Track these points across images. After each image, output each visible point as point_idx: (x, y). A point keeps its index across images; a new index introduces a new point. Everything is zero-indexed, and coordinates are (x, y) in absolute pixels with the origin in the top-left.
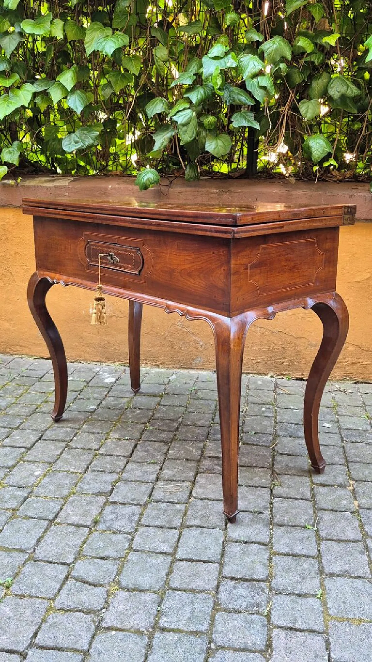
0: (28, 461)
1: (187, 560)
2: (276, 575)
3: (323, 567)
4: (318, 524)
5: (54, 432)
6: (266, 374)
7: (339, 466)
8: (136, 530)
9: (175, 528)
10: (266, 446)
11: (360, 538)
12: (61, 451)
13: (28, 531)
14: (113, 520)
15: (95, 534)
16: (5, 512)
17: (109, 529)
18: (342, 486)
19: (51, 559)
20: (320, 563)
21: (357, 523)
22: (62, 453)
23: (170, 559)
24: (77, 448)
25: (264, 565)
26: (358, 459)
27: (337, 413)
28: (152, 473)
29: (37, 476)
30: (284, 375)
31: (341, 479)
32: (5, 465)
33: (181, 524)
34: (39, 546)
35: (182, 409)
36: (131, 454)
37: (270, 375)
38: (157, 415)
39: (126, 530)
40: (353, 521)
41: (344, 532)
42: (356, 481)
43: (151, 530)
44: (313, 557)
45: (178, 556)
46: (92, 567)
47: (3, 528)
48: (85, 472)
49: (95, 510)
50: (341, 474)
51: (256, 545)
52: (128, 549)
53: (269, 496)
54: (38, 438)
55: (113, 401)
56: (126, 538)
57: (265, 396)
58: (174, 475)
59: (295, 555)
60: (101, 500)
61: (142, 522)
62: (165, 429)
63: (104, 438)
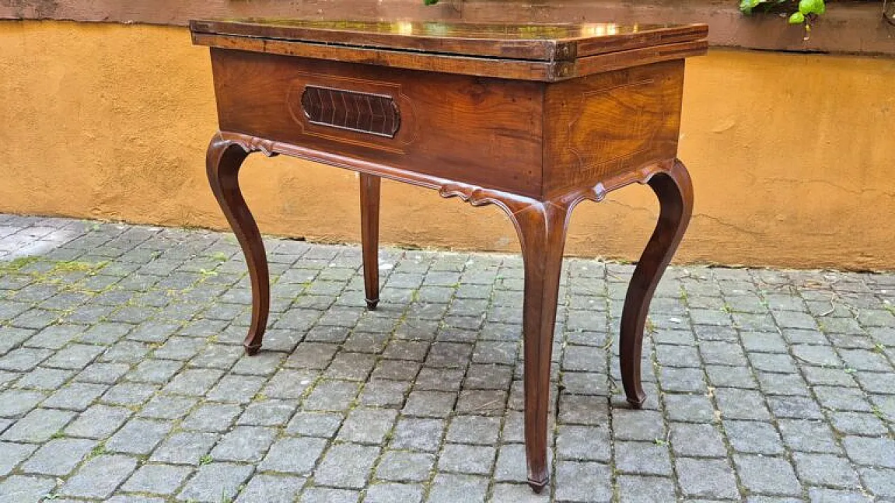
0: (290, 368)
1: (509, 482)
2: (622, 497)
3: (680, 488)
4: (670, 438)
5: (319, 332)
6: (593, 258)
7: (693, 369)
8: (441, 449)
9: (491, 446)
10: (598, 347)
11: (725, 454)
12: (332, 355)
13: (302, 451)
14: (409, 437)
15: (388, 454)
16: (269, 430)
17: (406, 447)
18: (698, 393)
19: (336, 484)
20: (677, 483)
21: (720, 437)
22: (333, 358)
23: (487, 481)
24: (353, 352)
25: (607, 486)
26: (717, 361)
27: (687, 305)
28: (454, 380)
29: (306, 386)
30: (616, 258)
31: (697, 385)
32: (262, 373)
33: (497, 440)
34: (319, 469)
35: (485, 303)
36: (425, 359)
37: (597, 259)
38: (453, 311)
39: (428, 448)
40: (715, 434)
41: (704, 447)
42: (716, 387)
43: (460, 447)
44: (667, 477)
45: (497, 477)
46: (390, 493)
47: (269, 449)
48: (367, 380)
49: (385, 426)
50: (697, 379)
51: (594, 463)
52: (433, 470)
53: (606, 406)
54: (299, 340)
55: (393, 293)
56: (428, 458)
57: (593, 285)
58: (483, 383)
59: (644, 475)
60: (392, 413)
61: (448, 438)
62: (464, 327)
63: (387, 338)
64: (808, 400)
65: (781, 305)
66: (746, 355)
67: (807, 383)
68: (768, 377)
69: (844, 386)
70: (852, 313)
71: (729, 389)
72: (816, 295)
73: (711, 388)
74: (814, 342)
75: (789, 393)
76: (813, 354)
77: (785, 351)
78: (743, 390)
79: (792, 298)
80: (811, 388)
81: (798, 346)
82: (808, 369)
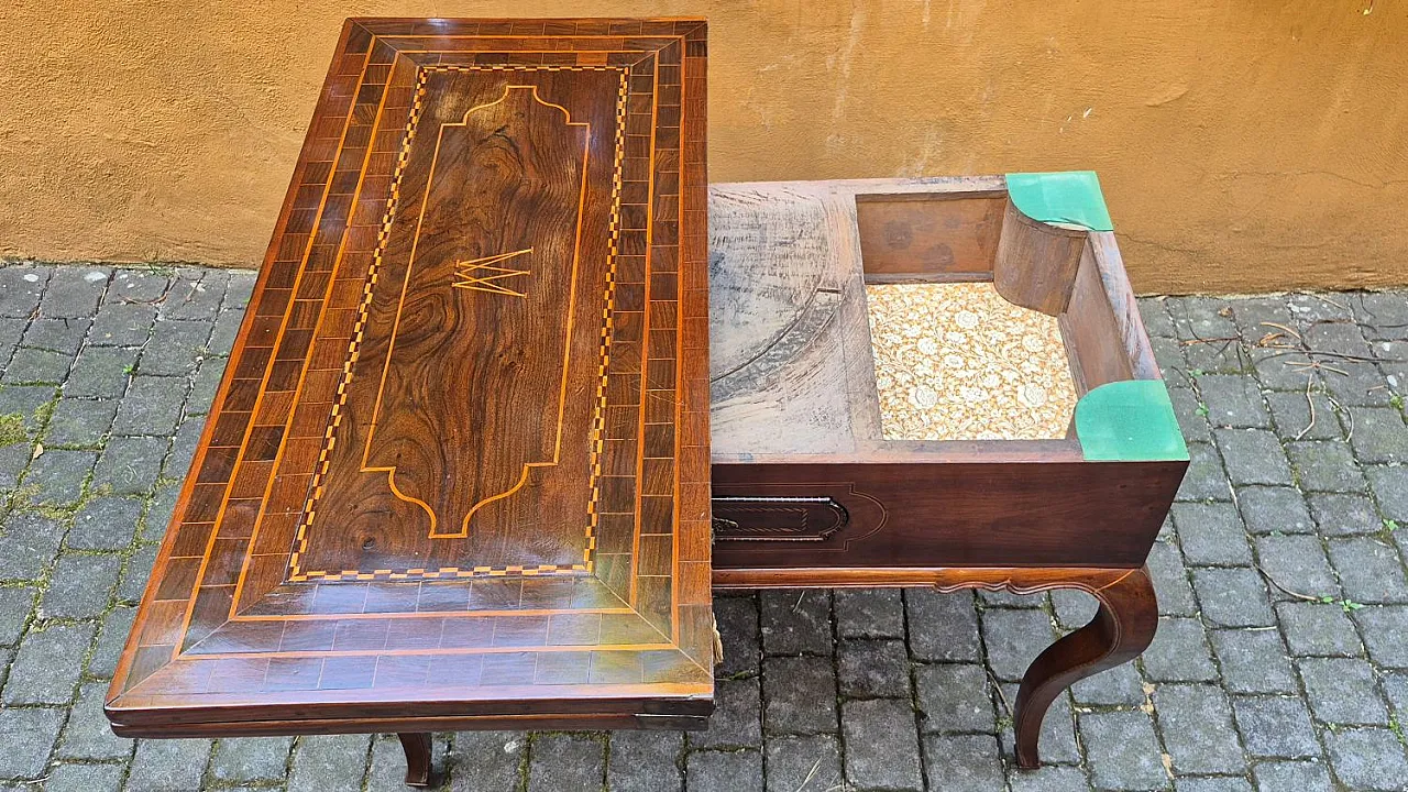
28: (750, 715)
31: (1127, 683)
42: (1157, 683)
53: (999, 763)
64: (1295, 705)
65: (1230, 413)
66: (1190, 578)
67: (1289, 652)
68: (1230, 643)
69: (1344, 657)
70: (1341, 424)
71: (1176, 688)
72: (1282, 373)
73: (1149, 689)
74: (1289, 527)
75: (1265, 688)
76: (1292, 565)
77: (1248, 558)
78: (1197, 689)
79: (1245, 386)
80: (1297, 669)
81: (1266, 540)
82: (1289, 611)
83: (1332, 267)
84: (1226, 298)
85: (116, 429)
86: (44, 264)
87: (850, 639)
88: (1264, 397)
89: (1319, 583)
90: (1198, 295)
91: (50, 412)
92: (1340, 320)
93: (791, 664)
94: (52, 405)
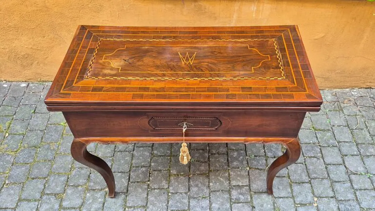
0: (130, 207)
5: (136, 174)
7: (306, 184)
10: (263, 169)
12: (146, 193)
18: (311, 204)
24: (155, 189)
26: (315, 175)
28: (206, 208)
31: (310, 197)
36: (189, 190)
42: (318, 198)
50: (309, 192)
54: (128, 181)
62: (201, 160)
63: (168, 175)
64: (355, 203)
65: (336, 122)
66: (326, 168)
67: (353, 188)
68: (337, 186)
69: (368, 189)
70: (366, 125)
71: (323, 199)
72: (350, 111)
73: (316, 199)
74: (353, 153)
75: (347, 199)
76: (354, 164)
77: (342, 162)
78: (329, 199)
79: (340, 115)
80: (355, 193)
81: (347, 157)
82: (353, 177)
83: (363, 82)
84: (335, 90)
85: (29, 128)
86: (9, 82)
87: (234, 186)
88: (345, 117)
89: (361, 169)
90: (327, 89)
91: (10, 124)
92: (365, 96)
93: (218, 193)
94: (11, 122)
